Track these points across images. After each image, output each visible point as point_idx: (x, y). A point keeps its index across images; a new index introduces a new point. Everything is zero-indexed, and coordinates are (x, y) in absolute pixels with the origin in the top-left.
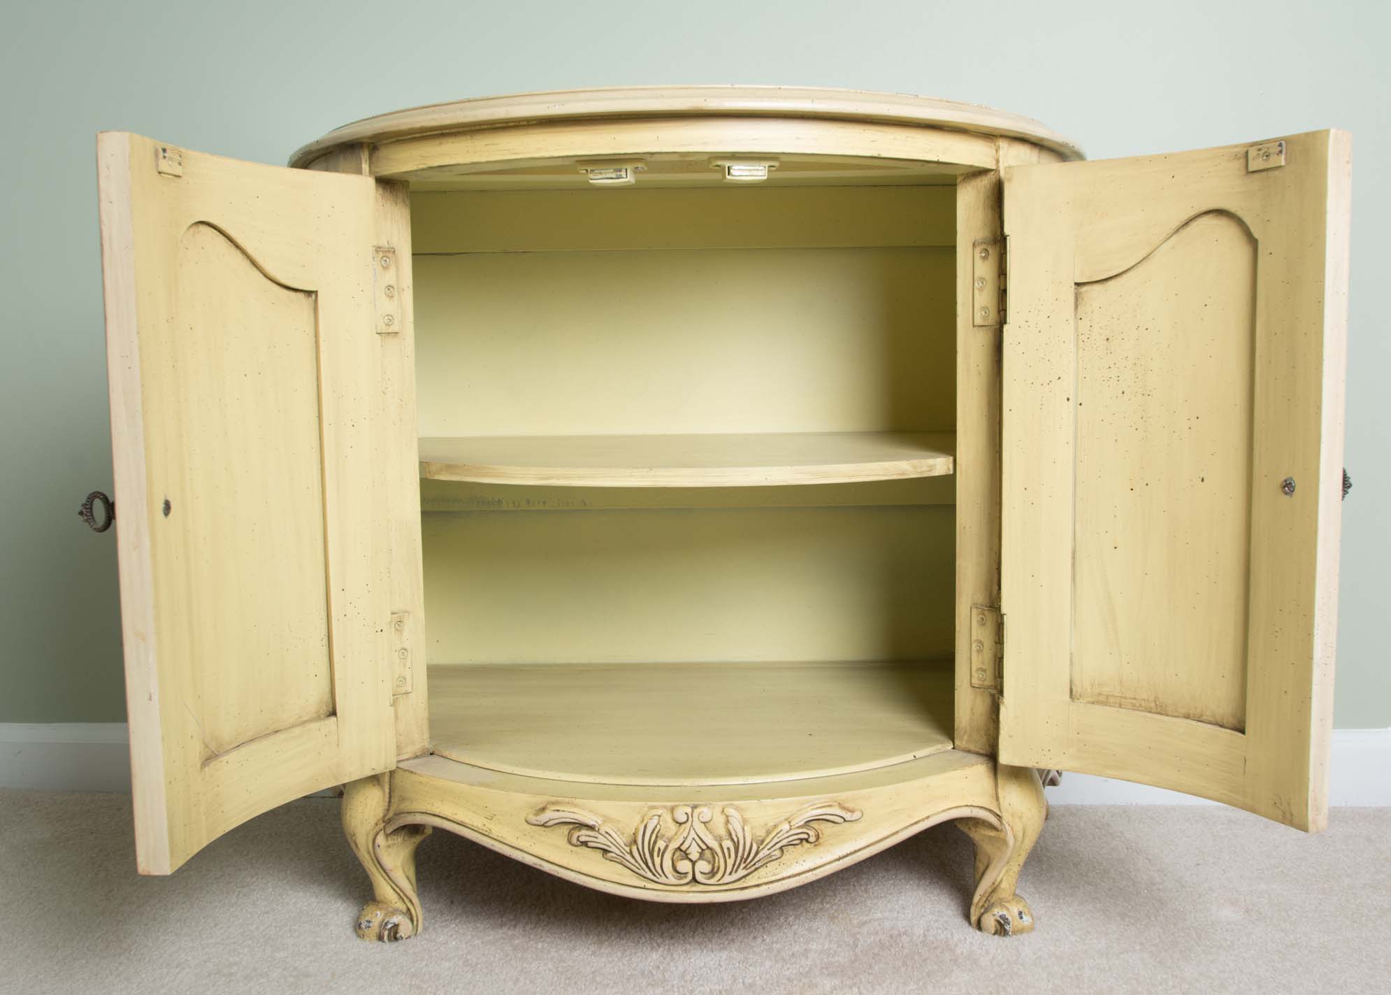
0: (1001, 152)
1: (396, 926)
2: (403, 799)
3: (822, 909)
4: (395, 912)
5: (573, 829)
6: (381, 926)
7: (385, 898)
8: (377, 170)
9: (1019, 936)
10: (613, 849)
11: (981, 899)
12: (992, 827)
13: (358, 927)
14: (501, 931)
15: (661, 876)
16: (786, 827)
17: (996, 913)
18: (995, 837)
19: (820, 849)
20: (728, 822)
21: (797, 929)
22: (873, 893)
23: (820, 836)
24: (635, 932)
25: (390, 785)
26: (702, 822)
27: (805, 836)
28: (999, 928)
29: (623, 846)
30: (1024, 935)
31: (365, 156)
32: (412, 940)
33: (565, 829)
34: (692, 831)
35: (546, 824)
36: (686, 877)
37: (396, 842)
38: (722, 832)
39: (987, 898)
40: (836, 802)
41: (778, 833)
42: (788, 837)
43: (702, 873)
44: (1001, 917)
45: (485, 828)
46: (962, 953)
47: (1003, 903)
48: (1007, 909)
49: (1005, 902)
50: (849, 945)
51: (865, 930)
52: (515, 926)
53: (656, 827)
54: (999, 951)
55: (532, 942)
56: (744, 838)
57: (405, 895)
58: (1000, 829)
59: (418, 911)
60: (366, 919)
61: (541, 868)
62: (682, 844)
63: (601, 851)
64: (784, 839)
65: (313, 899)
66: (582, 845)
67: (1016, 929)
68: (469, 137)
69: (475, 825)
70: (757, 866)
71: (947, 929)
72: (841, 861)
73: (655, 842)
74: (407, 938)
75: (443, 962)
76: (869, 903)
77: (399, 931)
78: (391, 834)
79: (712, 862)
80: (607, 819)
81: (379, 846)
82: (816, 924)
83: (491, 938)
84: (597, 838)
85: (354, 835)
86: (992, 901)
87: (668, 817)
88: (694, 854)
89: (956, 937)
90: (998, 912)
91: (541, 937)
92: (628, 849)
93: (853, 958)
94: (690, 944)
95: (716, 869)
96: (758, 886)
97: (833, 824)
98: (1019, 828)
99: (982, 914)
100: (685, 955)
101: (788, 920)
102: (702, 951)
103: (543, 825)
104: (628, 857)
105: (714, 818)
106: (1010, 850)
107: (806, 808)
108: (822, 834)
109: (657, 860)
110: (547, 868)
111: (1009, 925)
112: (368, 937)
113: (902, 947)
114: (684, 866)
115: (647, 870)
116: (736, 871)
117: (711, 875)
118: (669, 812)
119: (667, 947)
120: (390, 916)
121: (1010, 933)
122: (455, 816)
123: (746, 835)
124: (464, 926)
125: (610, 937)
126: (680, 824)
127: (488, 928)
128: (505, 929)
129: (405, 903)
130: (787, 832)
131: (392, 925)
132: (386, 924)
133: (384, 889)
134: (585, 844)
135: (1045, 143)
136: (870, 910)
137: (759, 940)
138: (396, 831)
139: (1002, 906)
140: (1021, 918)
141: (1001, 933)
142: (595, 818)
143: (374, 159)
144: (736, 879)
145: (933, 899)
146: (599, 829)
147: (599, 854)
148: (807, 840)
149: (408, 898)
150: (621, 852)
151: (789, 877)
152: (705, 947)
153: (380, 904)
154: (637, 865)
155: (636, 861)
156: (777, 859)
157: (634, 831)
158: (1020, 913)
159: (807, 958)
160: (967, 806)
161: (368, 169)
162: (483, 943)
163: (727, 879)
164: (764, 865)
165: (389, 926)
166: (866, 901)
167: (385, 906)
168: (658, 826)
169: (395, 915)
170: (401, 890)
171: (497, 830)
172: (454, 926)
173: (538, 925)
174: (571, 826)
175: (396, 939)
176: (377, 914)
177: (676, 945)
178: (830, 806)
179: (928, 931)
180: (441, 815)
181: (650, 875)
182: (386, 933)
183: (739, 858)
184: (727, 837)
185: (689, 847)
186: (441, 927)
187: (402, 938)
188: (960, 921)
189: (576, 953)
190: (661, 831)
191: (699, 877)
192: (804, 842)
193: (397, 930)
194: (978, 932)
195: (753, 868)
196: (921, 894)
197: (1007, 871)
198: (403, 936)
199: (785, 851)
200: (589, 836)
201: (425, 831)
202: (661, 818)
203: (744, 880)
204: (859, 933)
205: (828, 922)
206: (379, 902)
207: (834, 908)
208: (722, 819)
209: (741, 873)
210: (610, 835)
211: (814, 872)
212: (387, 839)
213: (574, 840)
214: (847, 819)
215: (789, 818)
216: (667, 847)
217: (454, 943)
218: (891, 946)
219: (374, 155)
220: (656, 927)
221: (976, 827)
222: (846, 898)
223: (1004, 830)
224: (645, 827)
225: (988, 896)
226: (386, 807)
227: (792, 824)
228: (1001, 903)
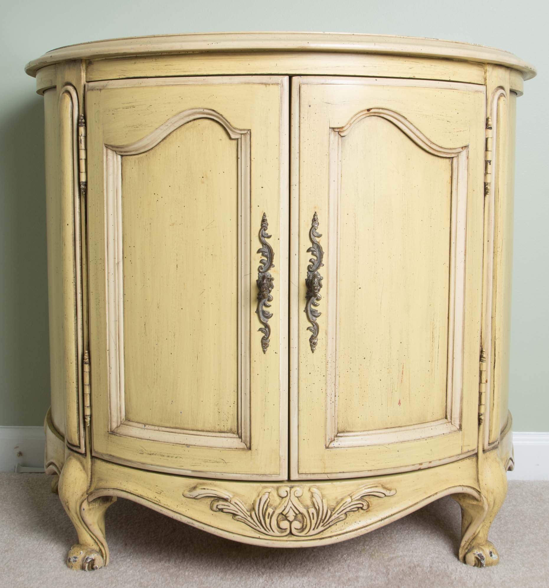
0: (488, 74)
1: (93, 560)
2: (100, 480)
3: (364, 550)
4: (92, 551)
5: (213, 500)
6: (83, 561)
7: (86, 542)
8: (91, 77)
9: (490, 567)
10: (240, 513)
11: (465, 544)
12: (474, 498)
13: (67, 561)
14: (161, 564)
15: (270, 531)
16: (349, 500)
17: (475, 552)
18: (475, 505)
19: (370, 513)
20: (313, 496)
21: (350, 563)
22: (395, 539)
23: (370, 505)
24: (247, 565)
25: (91, 470)
26: (296, 497)
27: (361, 506)
28: (477, 562)
29: (245, 510)
30: (493, 566)
31: (83, 67)
32: (103, 570)
33: (209, 501)
34: (290, 502)
35: (196, 497)
36: (286, 531)
37: (94, 507)
38: (309, 503)
39: (469, 544)
40: (380, 484)
41: (344, 504)
42: (350, 506)
43: (295, 529)
44: (478, 555)
45: (156, 499)
46: (455, 578)
47: (480, 547)
48: (483, 550)
49: (481, 546)
50: (383, 573)
51: (393, 563)
52: (169, 560)
53: (267, 499)
54: (478, 577)
55: (181, 571)
56: (323, 507)
57: (99, 540)
58: (479, 500)
59: (106, 550)
60: (74, 555)
61: (193, 525)
62: (284, 510)
63: (231, 514)
64: (348, 507)
65: (35, 542)
66: (219, 511)
67: (488, 563)
68: (154, 60)
69: (149, 497)
70: (331, 524)
71: (444, 563)
72: (383, 521)
73: (266, 509)
74: (100, 568)
75: (126, 584)
76: (393, 546)
77: (95, 564)
78: (91, 502)
79: (302, 522)
80: (235, 495)
81: (84, 509)
82: (361, 559)
83: (155, 568)
84: (229, 506)
85: (68, 502)
86: (473, 545)
87: (274, 493)
88: (291, 517)
89: (450, 568)
90: (477, 552)
91: (187, 568)
92: (249, 514)
93: (387, 582)
94: (283, 572)
95: (305, 526)
96: (331, 537)
97: (378, 498)
98: (491, 499)
99: (466, 553)
100: (280, 579)
101: (343, 557)
102: (291, 577)
103: (194, 498)
104: (249, 519)
105: (304, 495)
106: (485, 513)
107: (362, 488)
108: (371, 504)
109: (268, 521)
110: (197, 525)
111: (484, 560)
112: (75, 567)
113: (417, 574)
114: (285, 524)
115: (261, 527)
116: (317, 528)
117: (302, 530)
118: (276, 490)
119: (268, 574)
120: (89, 554)
121: (484, 565)
122: (136, 492)
123: (324, 505)
124: (136, 561)
125: (231, 568)
126: (283, 498)
127: (152, 561)
128: (163, 562)
129: (98, 546)
130: (350, 503)
131: (91, 560)
132: (87, 559)
133: (85, 537)
134: (221, 510)
135: (514, 67)
136: (395, 550)
137: (326, 570)
138: (95, 500)
139: (480, 549)
140: (491, 556)
141: (478, 565)
142: (228, 494)
143: (89, 70)
144: (317, 532)
145: (433, 543)
146: (230, 501)
147: (230, 517)
148: (362, 508)
149: (100, 542)
150: (245, 515)
151: (350, 531)
152: (292, 575)
153: (83, 546)
154: (254, 523)
155: (254, 521)
156: (343, 520)
157: (252, 502)
158: (491, 553)
159: (358, 582)
160: (460, 486)
161: (85, 76)
162: (149, 571)
163: (310, 533)
164: (335, 523)
165: (89, 560)
166: (391, 544)
167: (85, 548)
168: (269, 500)
169: (92, 553)
170: (96, 537)
171: (164, 501)
172: (129, 560)
173: (184, 560)
174: (212, 499)
175: (93, 569)
176: (81, 553)
177: (274, 573)
178: (376, 487)
179: (433, 564)
180: (127, 490)
181: (262, 530)
182: (87, 565)
183: (319, 520)
184: (312, 506)
185: (288, 512)
186: (121, 560)
187: (97, 568)
188: (451, 558)
189: (210, 579)
190: (270, 502)
191: (294, 531)
192: (360, 510)
193: (94, 563)
194: (464, 565)
195: (328, 526)
196: (426, 540)
197: (483, 526)
198: (97, 567)
199: (348, 515)
200: (224, 505)
201: (113, 499)
202: (270, 494)
203: (322, 533)
204: (389, 565)
205: (368, 559)
206: (81, 545)
207: (372, 549)
208: (309, 494)
209: (321, 529)
210: (237, 504)
211: (366, 528)
212: (89, 505)
213: (215, 508)
214: (386, 495)
215: (351, 494)
216: (274, 512)
217: (131, 571)
218: (411, 574)
219: (89, 67)
220: (260, 561)
221: (464, 498)
222: (379, 542)
223: (482, 500)
224: (260, 500)
225: (471, 542)
226: (89, 485)
227: (353, 498)
228: (479, 546)
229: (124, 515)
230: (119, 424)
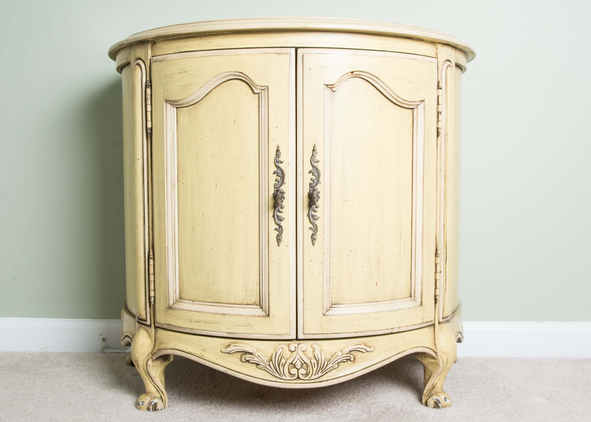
0: (438, 50)
1: (156, 404)
2: (161, 343)
3: (353, 398)
4: (155, 397)
5: (242, 354)
6: (149, 404)
7: (151, 391)
8: (155, 53)
9: (445, 408)
10: (261, 363)
11: (427, 392)
12: (433, 358)
13: (137, 405)
14: (205, 407)
15: (283, 376)
16: (340, 353)
17: (434, 398)
18: (433, 362)
19: (356, 364)
20: (314, 351)
21: (342, 406)
22: (376, 392)
23: (356, 358)
24: (268, 407)
25: (155, 337)
26: (302, 351)
27: (349, 358)
28: (435, 405)
29: (266, 362)
30: (447, 408)
31: (149, 46)
32: (163, 410)
33: (239, 355)
34: (298, 355)
35: (230, 352)
36: (295, 376)
37: (157, 364)
38: (311, 356)
39: (430, 392)
40: (363, 342)
41: (337, 356)
42: (341, 358)
43: (302, 374)
44: (436, 400)
45: (201, 355)
46: (419, 415)
47: (437, 394)
48: (439, 396)
49: (438, 393)
50: (367, 412)
51: (374, 406)
52: (211, 404)
53: (281, 353)
54: (436, 414)
55: (220, 411)
56: (321, 358)
57: (160, 389)
58: (436, 359)
59: (166, 397)
60: (142, 400)
61: (227, 373)
62: (293, 361)
63: (256, 364)
64: (340, 359)
65: (114, 394)
66: (247, 362)
67: (443, 405)
68: (200, 39)
69: (196, 353)
70: (327, 371)
71: (412, 406)
72: (365, 370)
73: (281, 360)
74: (161, 410)
75: (179, 419)
76: (375, 395)
77: (157, 406)
78: (154, 360)
79: (307, 370)
80: (258, 350)
81: (149, 366)
82: (351, 404)
83: (200, 409)
84: (254, 358)
85: (137, 361)
86: (432, 393)
87: (286, 348)
88: (298, 365)
89: (416, 409)
90: (435, 397)
91: (224, 409)
92: (268, 363)
93: (369, 417)
94: (294, 411)
95: (308, 372)
96: (327, 380)
97: (361, 353)
98: (445, 358)
99: (428, 399)
100: (292, 416)
101: (338, 402)
102: (299, 414)
103: (228, 353)
104: (268, 367)
105: (308, 349)
106: (441, 368)
107: (350, 345)
108: (357, 357)
109: (282, 369)
110: (230, 373)
111: (440, 403)
112: (143, 409)
113: (391, 412)
114: (293, 371)
115: (277, 373)
116: (317, 374)
117: (306, 375)
118: (287, 346)
119: (283, 413)
120: (153, 400)
121: (441, 407)
122: (187, 350)
123: (322, 357)
124: (187, 405)
125: (256, 409)
126: (292, 352)
127: (199, 405)
128: (206, 406)
129: (160, 394)
130: (341, 356)
131: (154, 403)
132: (151, 403)
133: (150, 387)
134: (248, 361)
135: (458, 47)
136: (376, 398)
137: (325, 410)
138: (157, 359)
139: (437, 395)
140: (446, 400)
141: (436, 407)
142: (252, 349)
143: (154, 48)
144: (318, 377)
145: (404, 394)
146: (255, 354)
147: (255, 366)
148: (350, 360)
149: (161, 391)
150: (265, 365)
151: (341, 377)
152: (301, 413)
153: (148, 394)
154: (272, 371)
155: (272, 369)
156: (336, 368)
157: (271, 355)
158: (445, 398)
159: (348, 417)
160: (421, 347)
161: (151, 52)
162: (196, 411)
163: (312, 378)
164: (330, 371)
165: (153, 404)
166: (373, 394)
167: (151, 395)
168: (282, 353)
169: (155, 399)
170: (158, 387)
171: (207, 356)
172: (182, 405)
173: (222, 404)
174: (242, 353)
175: (155, 410)
176: (147, 399)
177: (287, 412)
178: (360, 344)
179: (403, 406)
180: (180, 349)
181: (278, 375)
182: (151, 407)
183: (319, 368)
184: (313, 358)
185: (296, 362)
186: (176, 405)
187: (158, 410)
188: (417, 403)
189: (241, 415)
190: (283, 355)
191: (301, 376)
192: (348, 361)
193: (156, 405)
194: (426, 407)
195: (325, 372)
196: (399, 392)
197: (439, 379)
198: (159, 408)
199: (340, 365)
200: (250, 357)
201: (170, 359)
202: (284, 349)
203: (321, 378)
204: (371, 407)
205: (356, 403)
206: (147, 393)
207: (359, 397)
208: (312, 350)
209: (320, 374)
210: (260, 357)
211: (353, 375)
212: (153, 362)
213: (243, 360)
214: (368, 351)
215: (342, 349)
216: (286, 362)
217: (183, 411)
218: (387, 412)
219: (154, 46)
220: (277, 405)
221: (425, 358)
222: (364, 393)
223: (438, 359)
224: (276, 353)
225: (430, 391)
226: (153, 348)
227: (343, 352)
228: (436, 393)
229: (179, 378)
230: (175, 301)
